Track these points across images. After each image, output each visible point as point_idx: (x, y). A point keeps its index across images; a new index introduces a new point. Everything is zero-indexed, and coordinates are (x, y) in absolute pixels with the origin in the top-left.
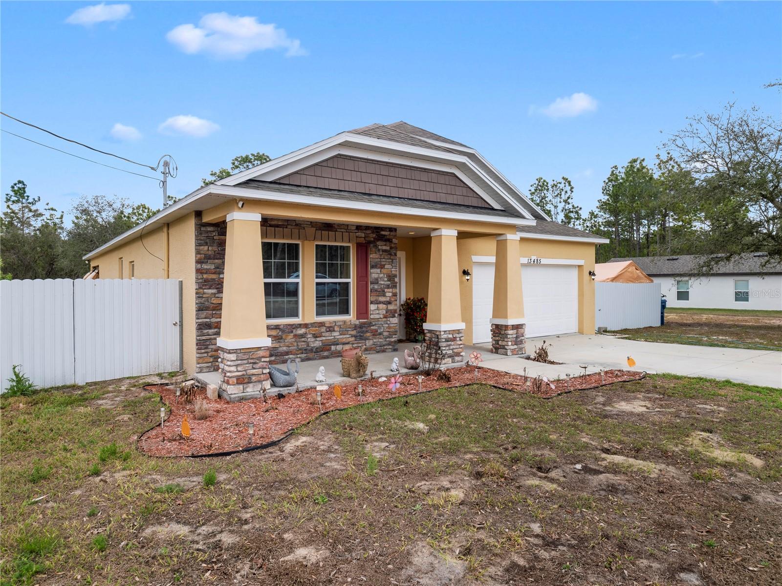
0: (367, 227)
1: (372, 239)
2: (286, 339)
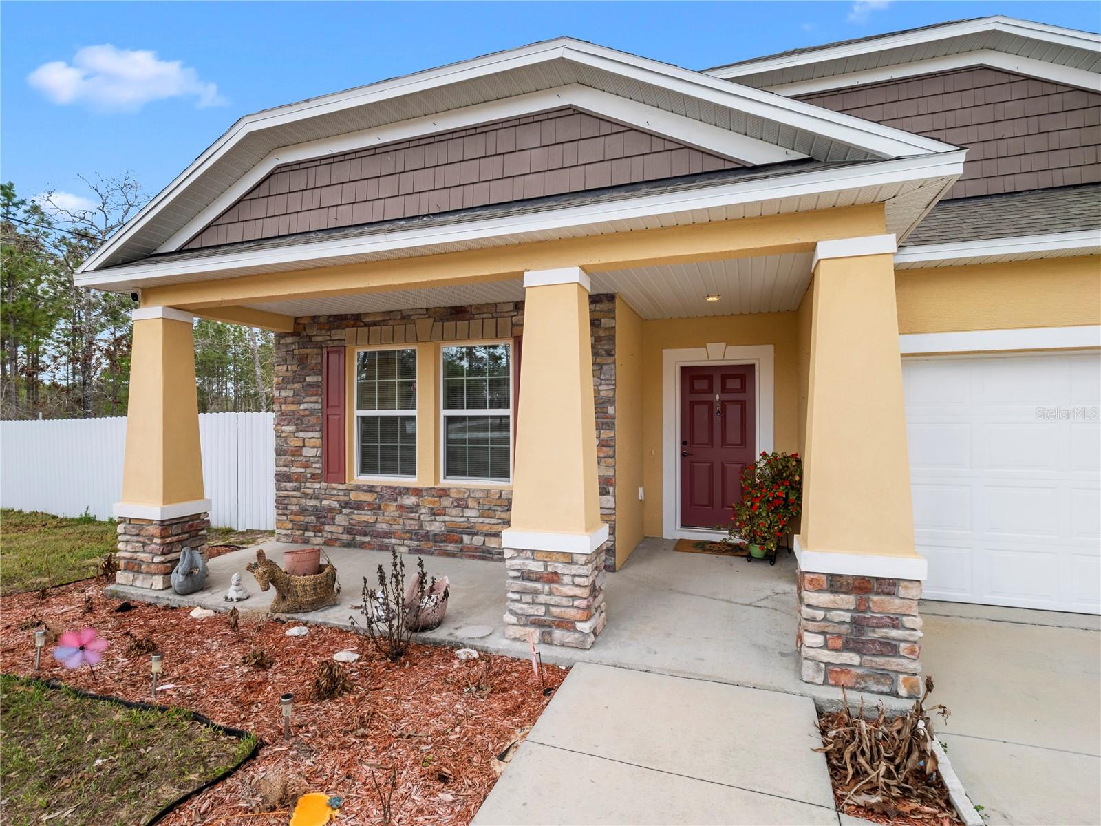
2: (385, 510)
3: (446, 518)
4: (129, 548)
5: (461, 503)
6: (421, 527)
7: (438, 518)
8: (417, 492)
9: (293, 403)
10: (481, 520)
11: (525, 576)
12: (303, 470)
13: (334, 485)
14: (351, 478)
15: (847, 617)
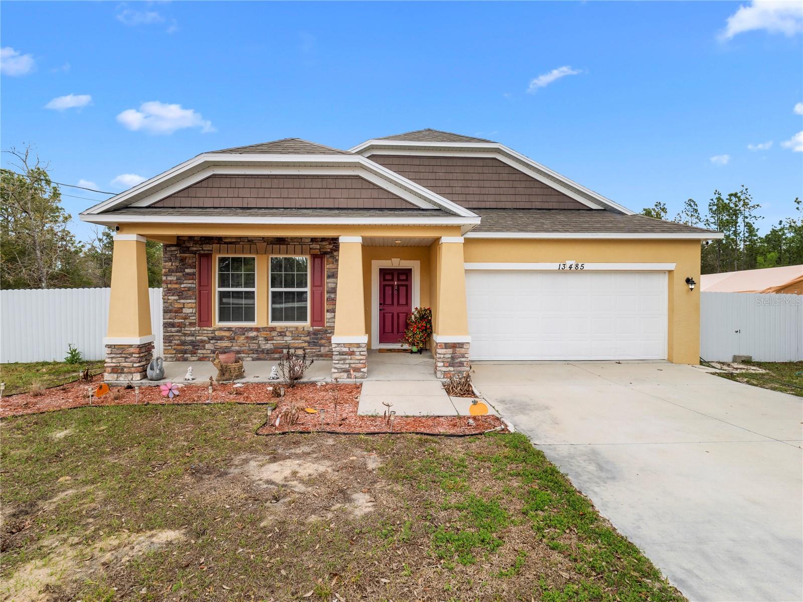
0: (322, 238)
1: (329, 250)
2: (238, 340)
3: (274, 342)
4: (114, 361)
5: (282, 334)
6: (259, 347)
7: (269, 342)
8: (257, 330)
9: (176, 283)
10: (293, 341)
11: (341, 353)
12: (183, 321)
13: (205, 328)
14: (215, 325)
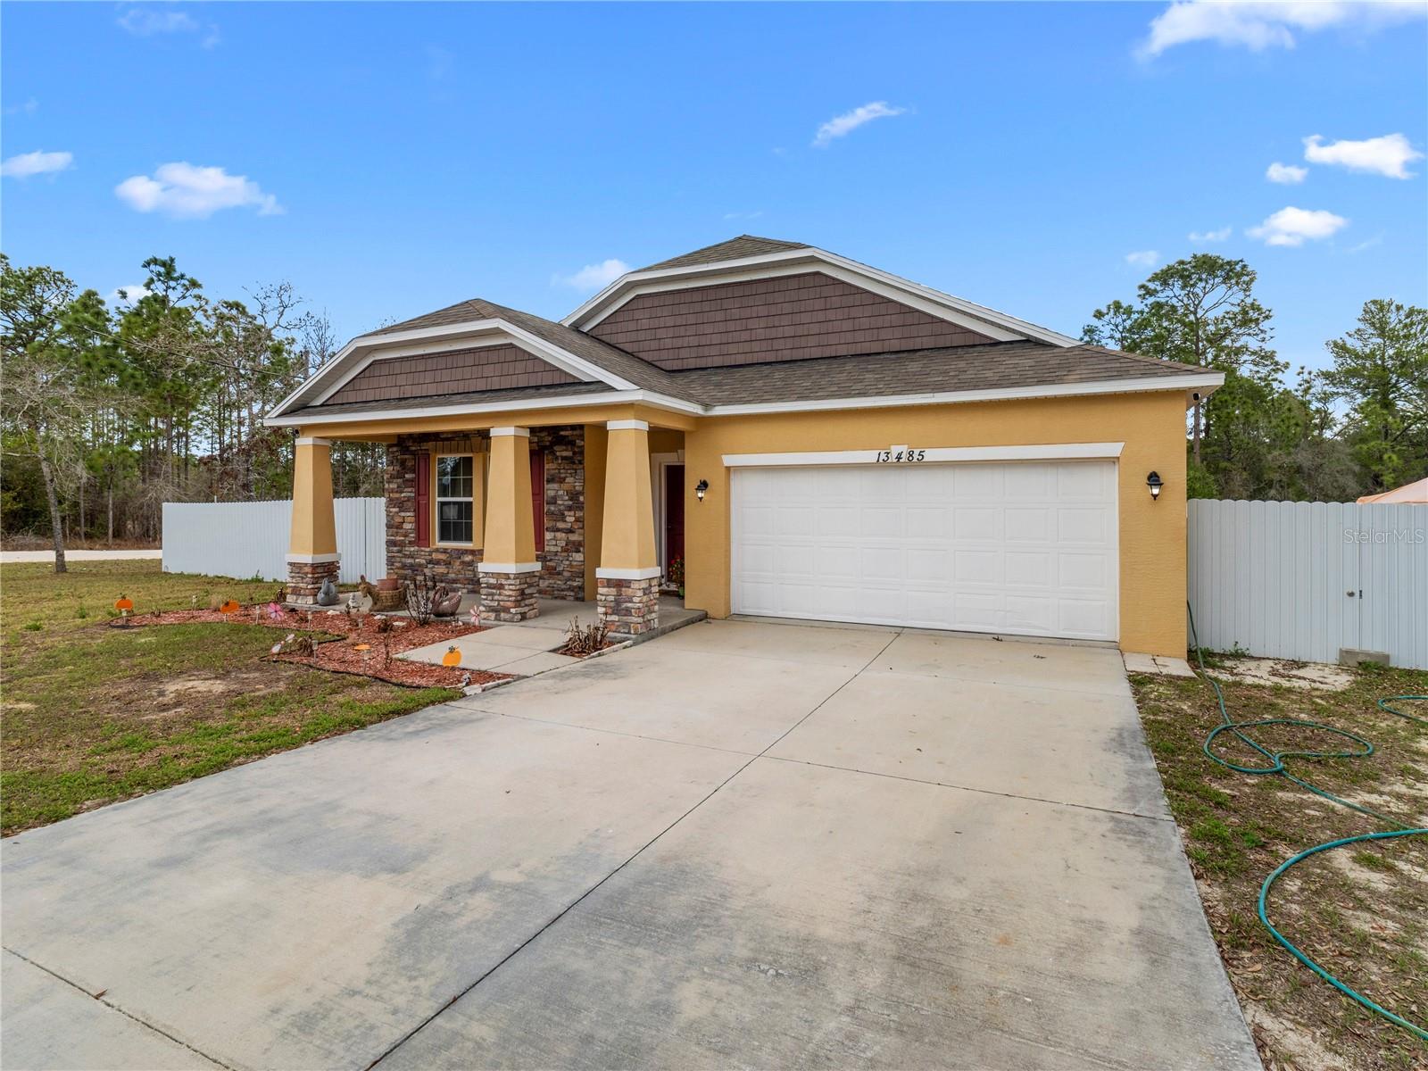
1: (548, 444)
2: (454, 565)
4: (294, 581)
6: (474, 576)
8: (472, 553)
9: (397, 492)
11: (490, 586)
12: (403, 538)
13: (423, 549)
14: (434, 544)
15: (612, 598)
